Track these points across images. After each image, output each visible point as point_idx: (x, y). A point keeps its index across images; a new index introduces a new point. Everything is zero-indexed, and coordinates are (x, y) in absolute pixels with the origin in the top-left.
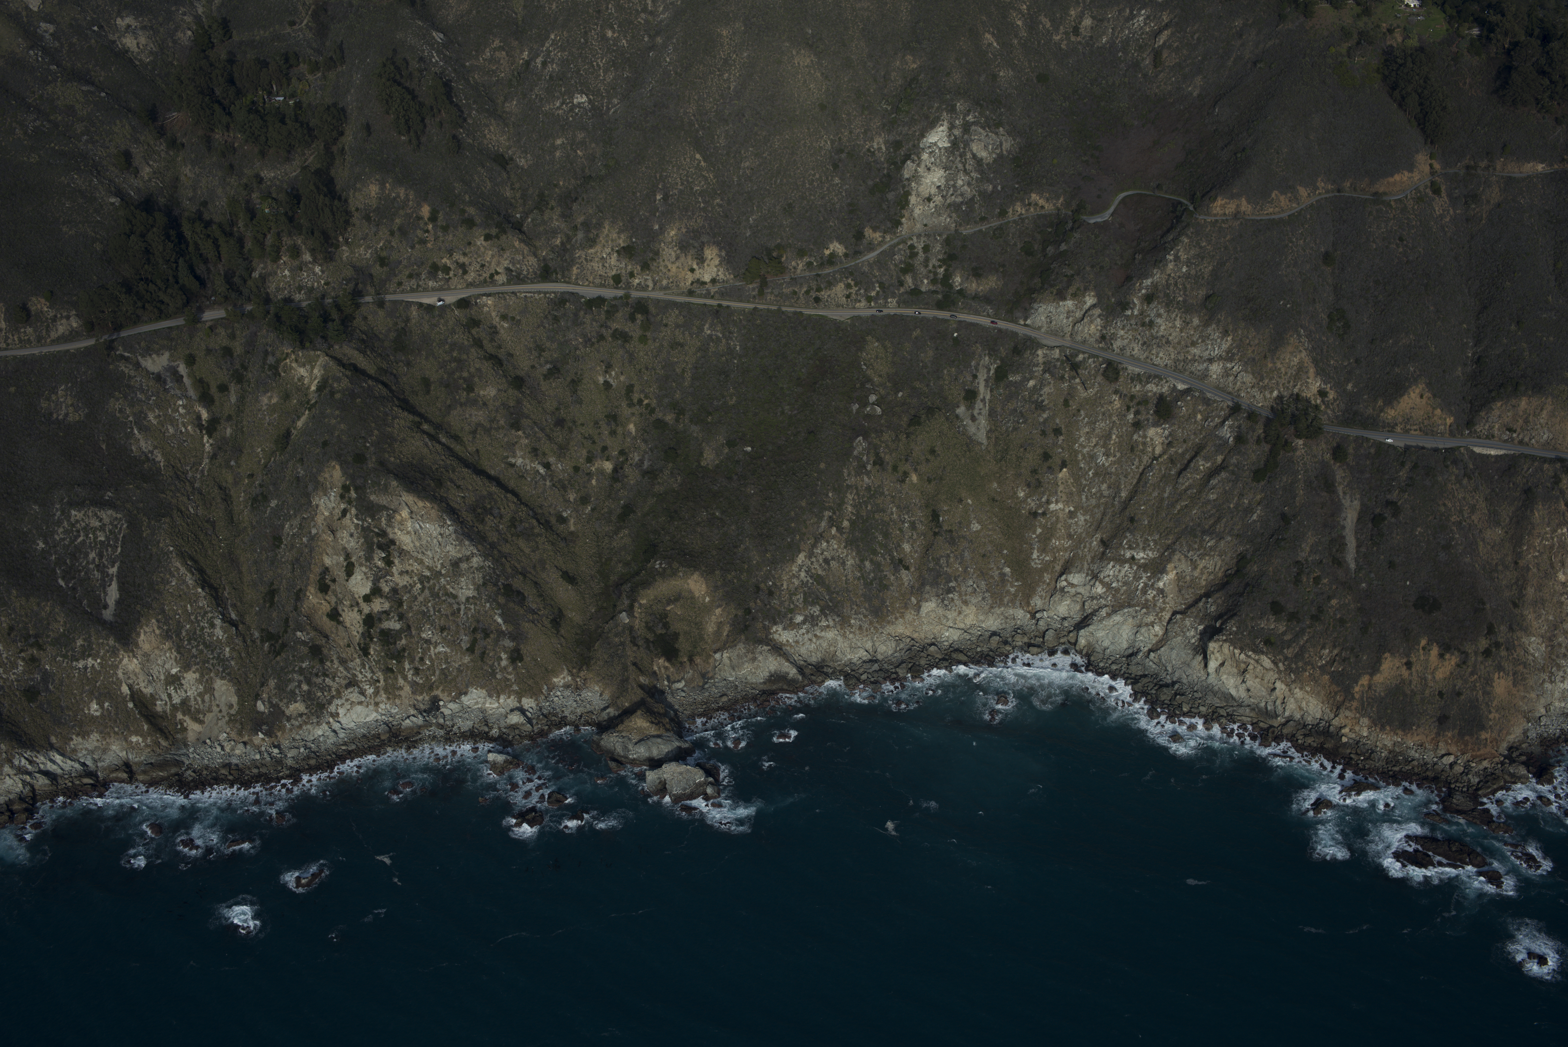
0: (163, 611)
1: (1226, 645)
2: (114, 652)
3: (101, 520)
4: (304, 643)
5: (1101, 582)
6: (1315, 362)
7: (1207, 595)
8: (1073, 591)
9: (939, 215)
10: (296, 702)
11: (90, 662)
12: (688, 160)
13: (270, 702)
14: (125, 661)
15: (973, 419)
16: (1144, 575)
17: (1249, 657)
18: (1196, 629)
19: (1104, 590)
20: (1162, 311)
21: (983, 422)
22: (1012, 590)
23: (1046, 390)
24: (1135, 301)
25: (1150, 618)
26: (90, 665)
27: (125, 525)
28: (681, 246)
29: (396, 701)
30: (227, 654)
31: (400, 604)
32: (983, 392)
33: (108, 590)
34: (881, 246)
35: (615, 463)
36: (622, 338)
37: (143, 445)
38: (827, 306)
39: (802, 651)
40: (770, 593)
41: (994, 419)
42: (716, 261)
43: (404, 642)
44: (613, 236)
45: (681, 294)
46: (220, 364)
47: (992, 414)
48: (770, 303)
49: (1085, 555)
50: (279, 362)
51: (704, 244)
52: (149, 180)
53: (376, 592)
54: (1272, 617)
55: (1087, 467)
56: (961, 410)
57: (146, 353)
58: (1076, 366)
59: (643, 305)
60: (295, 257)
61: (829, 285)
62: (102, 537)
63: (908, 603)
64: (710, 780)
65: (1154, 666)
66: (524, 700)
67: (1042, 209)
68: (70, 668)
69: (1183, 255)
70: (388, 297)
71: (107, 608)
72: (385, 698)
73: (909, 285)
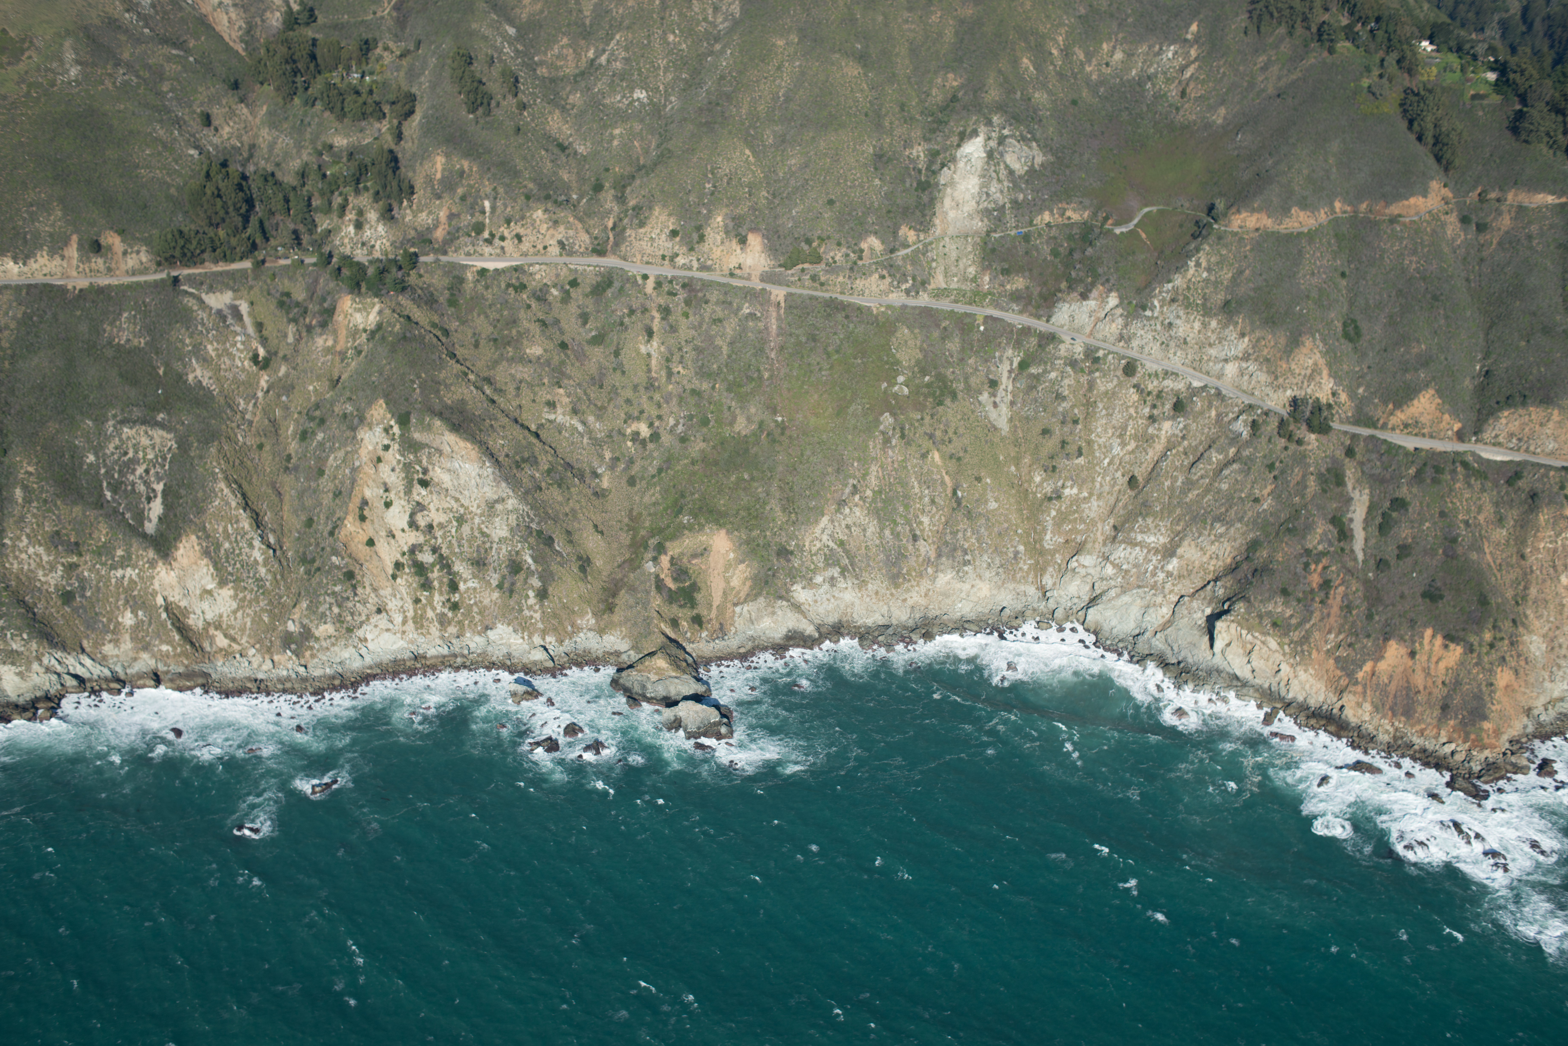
0: (204, 529)
1: (1234, 625)
2: (152, 564)
3: (152, 439)
4: (338, 568)
5: (1112, 563)
6: (1329, 365)
7: (1216, 580)
8: (1083, 571)
9: (972, 219)
10: (325, 623)
11: (129, 571)
12: (738, 154)
13: (301, 623)
14: (163, 573)
15: (995, 405)
16: (1154, 558)
17: (1256, 638)
18: (1203, 611)
19: (1115, 571)
20: (1181, 313)
21: (1004, 409)
22: (1026, 567)
23: (1066, 382)
24: (1156, 303)
25: (1159, 599)
26: (127, 575)
27: (175, 446)
28: (727, 232)
29: (424, 631)
30: (263, 575)
31: (436, 538)
32: (1006, 382)
33: (152, 505)
34: (915, 244)
35: (651, 425)
36: (666, 312)
37: (198, 373)
38: (861, 294)
39: (820, 611)
40: (792, 552)
41: (1016, 407)
42: (759, 247)
43: (435, 575)
44: (662, 218)
45: (723, 275)
46: (280, 306)
47: (1014, 403)
48: (808, 288)
49: (1097, 538)
50: (336, 307)
51: (749, 231)
52: (228, 139)
53: (412, 525)
54: (1280, 599)
55: (1103, 456)
56: (984, 397)
57: (211, 290)
58: (1095, 361)
59: (687, 284)
60: (360, 214)
61: (864, 275)
62: (152, 455)
63: (924, 573)
64: (725, 720)
65: (1161, 645)
66: (548, 639)
67: (1069, 219)
68: (108, 576)
69: (1204, 261)
70: (445, 259)
71: (149, 521)
72: (413, 627)
73: (939, 281)
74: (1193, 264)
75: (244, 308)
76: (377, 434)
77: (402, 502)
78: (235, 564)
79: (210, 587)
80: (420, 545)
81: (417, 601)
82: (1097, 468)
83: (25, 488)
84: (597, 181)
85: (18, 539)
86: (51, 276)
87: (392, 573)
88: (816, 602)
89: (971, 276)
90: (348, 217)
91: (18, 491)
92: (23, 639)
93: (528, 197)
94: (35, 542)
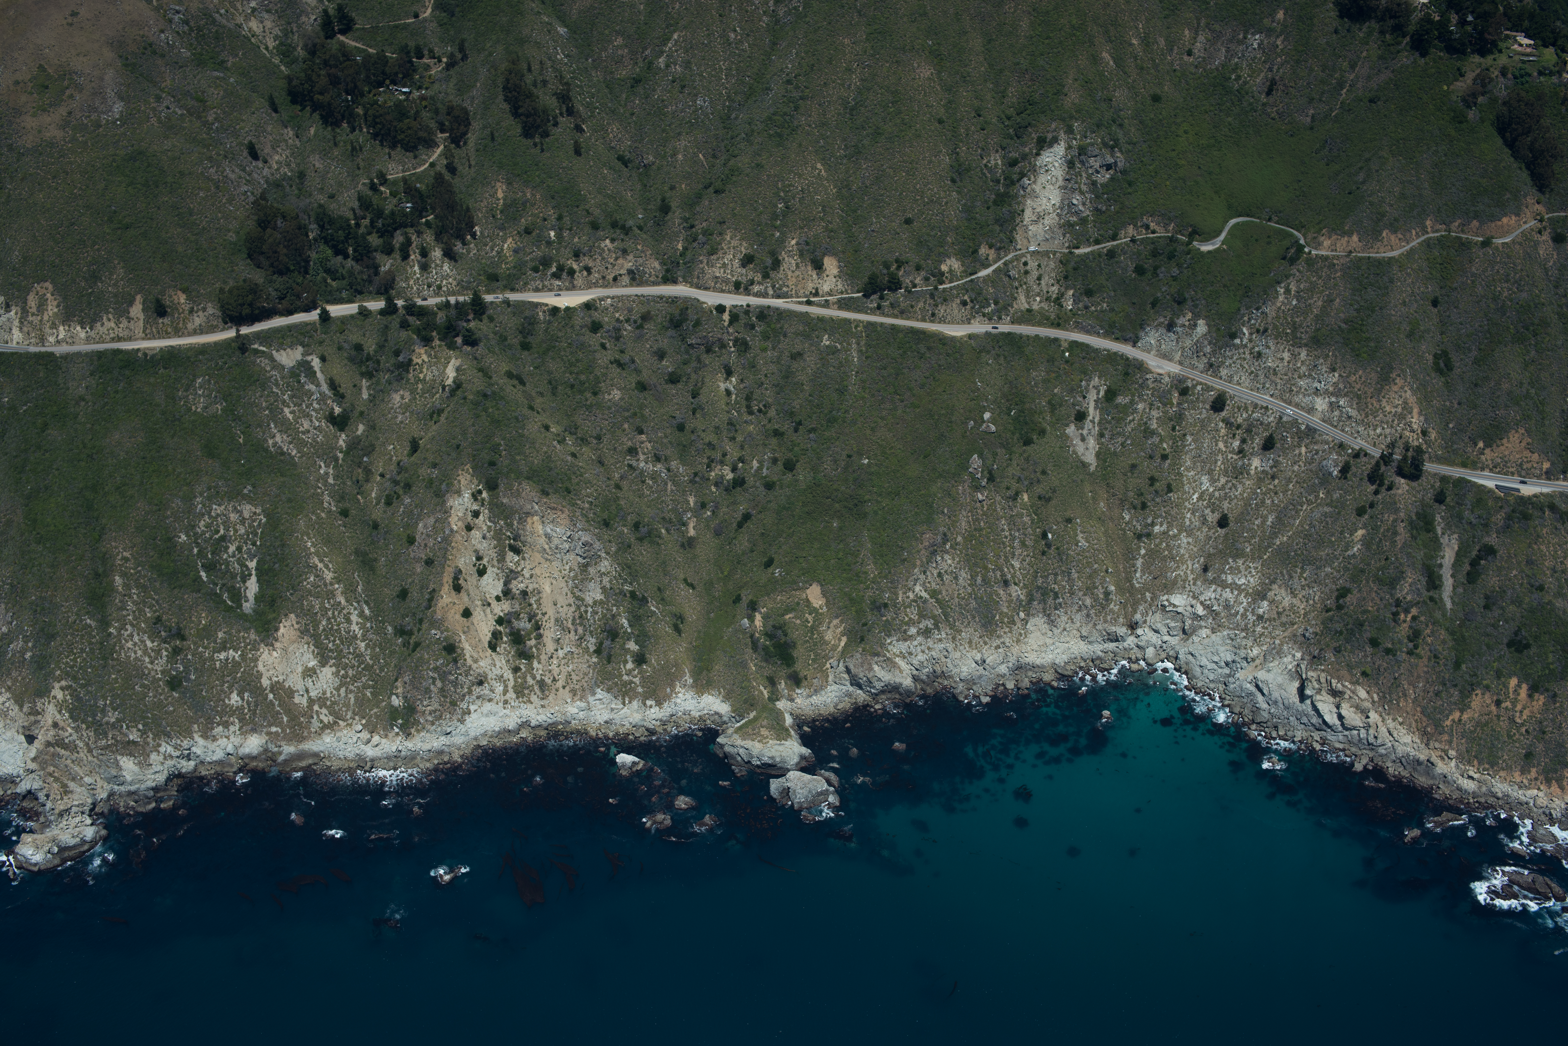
0: (301, 606)
1: (1324, 674)
2: (254, 645)
3: (241, 514)
4: (438, 641)
5: (1202, 603)
6: (1419, 402)
8: (1173, 611)
9: (1054, 234)
10: (430, 698)
11: (231, 654)
12: (809, 169)
13: (405, 697)
14: (266, 654)
16: (1245, 601)
17: (1346, 687)
18: (1294, 656)
20: (1271, 343)
21: (1092, 442)
22: (1116, 608)
23: (1155, 414)
25: (1250, 642)
26: (231, 658)
28: (801, 255)
29: (525, 699)
31: (530, 605)
32: (1093, 413)
33: (248, 584)
34: (995, 262)
35: (734, 469)
36: (743, 346)
37: (279, 439)
38: (943, 321)
39: (915, 662)
40: (886, 605)
41: (1103, 440)
42: (835, 271)
43: (533, 642)
44: (735, 243)
45: (800, 303)
46: (351, 360)
47: (1101, 435)
48: (888, 316)
49: (1187, 577)
50: (411, 360)
51: (824, 255)
52: (278, 170)
53: (507, 593)
54: (1369, 649)
55: (1192, 491)
56: (1071, 430)
57: (281, 347)
58: (1184, 392)
59: (763, 314)
60: (424, 253)
61: (945, 300)
62: (242, 531)
63: (1016, 618)
64: (832, 789)
65: (1251, 688)
66: (649, 703)
67: (1154, 232)
68: (212, 659)
69: (1293, 288)
70: (513, 297)
71: (247, 601)
72: (514, 696)
73: (1022, 303)
74: (1282, 290)
75: (316, 363)
76: (466, 500)
77: (495, 570)
78: (334, 641)
79: (311, 664)
80: (516, 612)
81: (516, 670)
82: (1187, 504)
83: (124, 575)
84: (663, 200)
85: (123, 627)
86: (119, 339)
87: (490, 642)
88: (910, 654)
89: (1054, 296)
90: (412, 257)
91: (117, 578)
92: (139, 730)
93: (595, 226)
94: (138, 629)
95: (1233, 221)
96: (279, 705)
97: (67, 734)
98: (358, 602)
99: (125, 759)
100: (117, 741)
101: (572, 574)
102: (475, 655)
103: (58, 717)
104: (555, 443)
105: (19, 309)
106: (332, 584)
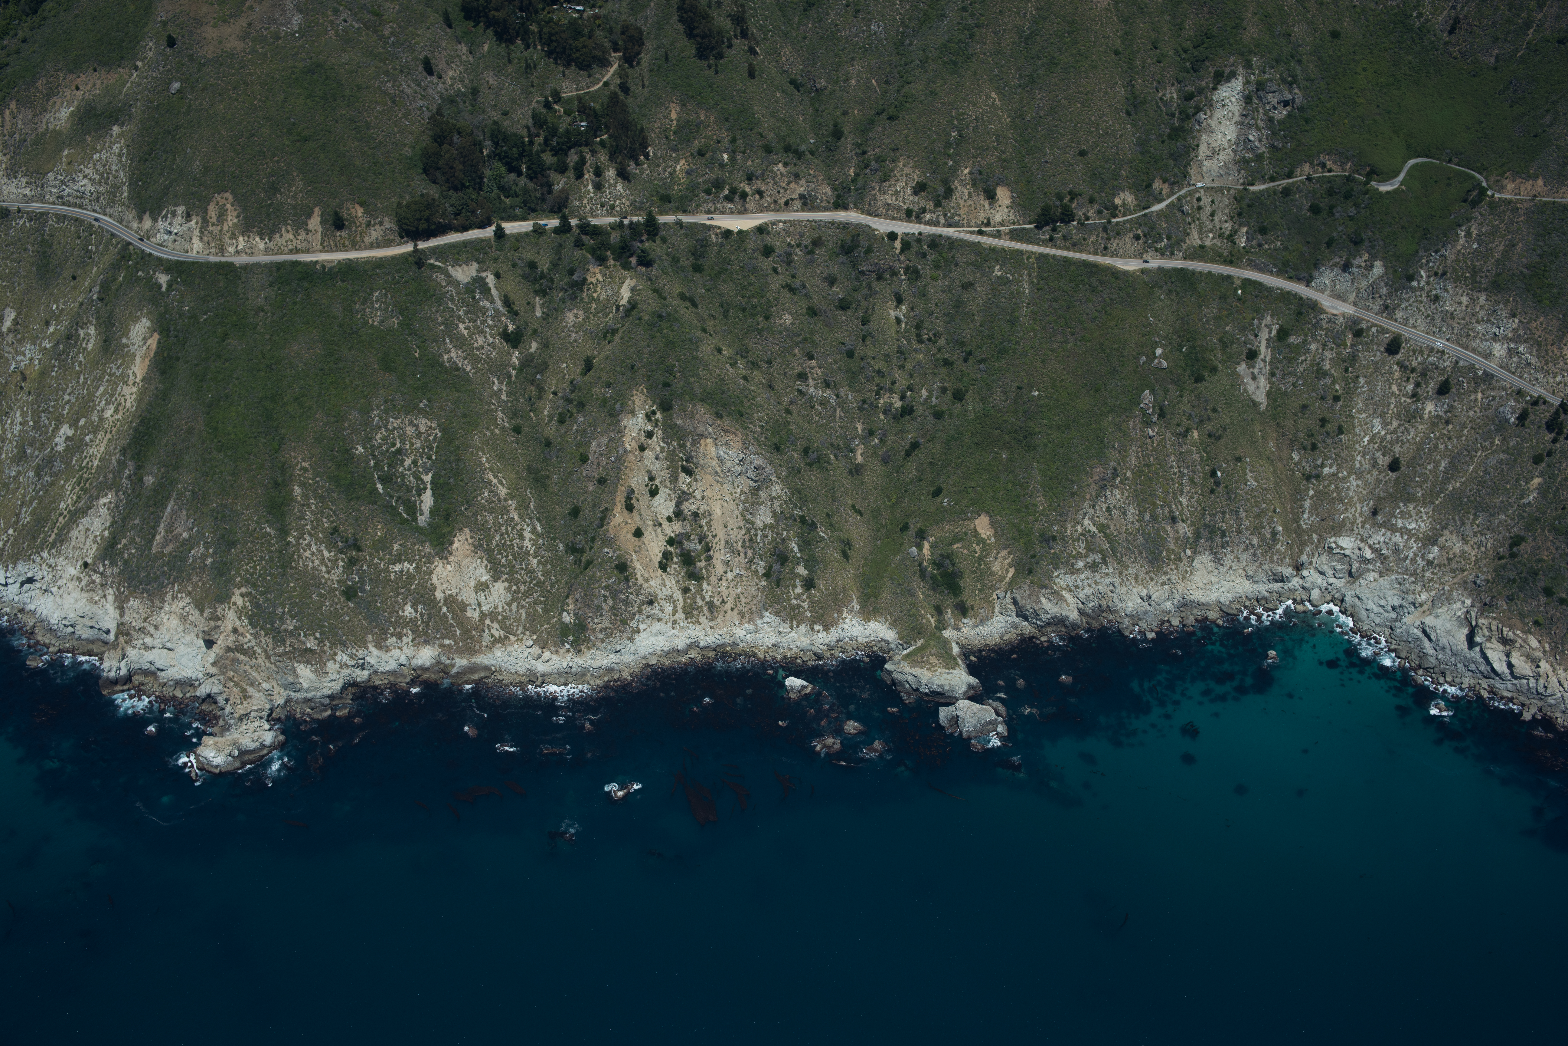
0: (477, 522)
1: (1496, 622)
2: (429, 558)
3: (417, 428)
4: (610, 560)
5: (1371, 547)
8: (1341, 554)
9: (1228, 170)
10: (601, 616)
11: (406, 566)
12: (984, 97)
13: (576, 614)
14: (440, 568)
16: (1415, 545)
17: (1517, 635)
18: (1463, 602)
20: (1449, 286)
21: (1263, 381)
22: (1283, 548)
23: (1328, 355)
24: (1422, 273)
26: (405, 570)
27: (440, 434)
28: (974, 184)
29: (694, 620)
30: (535, 566)
31: (701, 527)
32: (1264, 352)
33: (423, 497)
34: (1169, 197)
35: (902, 398)
36: (914, 274)
37: (453, 355)
38: (1115, 255)
39: (1081, 596)
40: (1054, 538)
41: (1274, 379)
42: (1008, 202)
43: (703, 564)
44: (907, 170)
45: (971, 232)
46: (525, 277)
47: (1272, 374)
48: (1060, 248)
49: (1355, 519)
50: (585, 279)
51: (997, 185)
52: (452, 85)
53: (678, 514)
54: (1543, 599)
55: (1362, 434)
56: (1242, 368)
57: (456, 263)
58: (1358, 333)
59: (935, 242)
60: (598, 173)
61: (1118, 234)
62: (418, 445)
63: (1182, 555)
64: (1000, 719)
65: (1418, 633)
66: (816, 627)
67: (1330, 171)
68: (387, 570)
69: (1474, 231)
70: (686, 218)
71: (422, 514)
72: (683, 616)
73: (1194, 239)
74: (1463, 234)
75: (490, 279)
76: (640, 420)
77: (668, 490)
78: (507, 556)
79: (485, 578)
80: (687, 534)
81: (686, 590)
82: (1357, 446)
83: (302, 485)
84: (835, 125)
85: (301, 537)
86: (297, 251)
87: (660, 563)
88: (1077, 587)
89: (1227, 233)
90: (587, 176)
91: (296, 488)
92: (316, 638)
93: (768, 150)
94: (316, 539)
95: (1412, 162)
96: (453, 618)
97: (246, 640)
98: (530, 519)
99: (302, 666)
100: (294, 648)
101: (743, 497)
102: (646, 575)
103: (238, 623)
104: (728, 366)
105: (199, 218)
106: (506, 500)
